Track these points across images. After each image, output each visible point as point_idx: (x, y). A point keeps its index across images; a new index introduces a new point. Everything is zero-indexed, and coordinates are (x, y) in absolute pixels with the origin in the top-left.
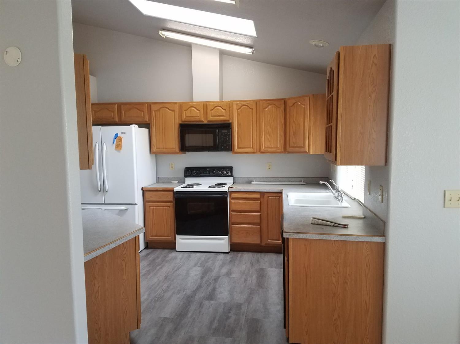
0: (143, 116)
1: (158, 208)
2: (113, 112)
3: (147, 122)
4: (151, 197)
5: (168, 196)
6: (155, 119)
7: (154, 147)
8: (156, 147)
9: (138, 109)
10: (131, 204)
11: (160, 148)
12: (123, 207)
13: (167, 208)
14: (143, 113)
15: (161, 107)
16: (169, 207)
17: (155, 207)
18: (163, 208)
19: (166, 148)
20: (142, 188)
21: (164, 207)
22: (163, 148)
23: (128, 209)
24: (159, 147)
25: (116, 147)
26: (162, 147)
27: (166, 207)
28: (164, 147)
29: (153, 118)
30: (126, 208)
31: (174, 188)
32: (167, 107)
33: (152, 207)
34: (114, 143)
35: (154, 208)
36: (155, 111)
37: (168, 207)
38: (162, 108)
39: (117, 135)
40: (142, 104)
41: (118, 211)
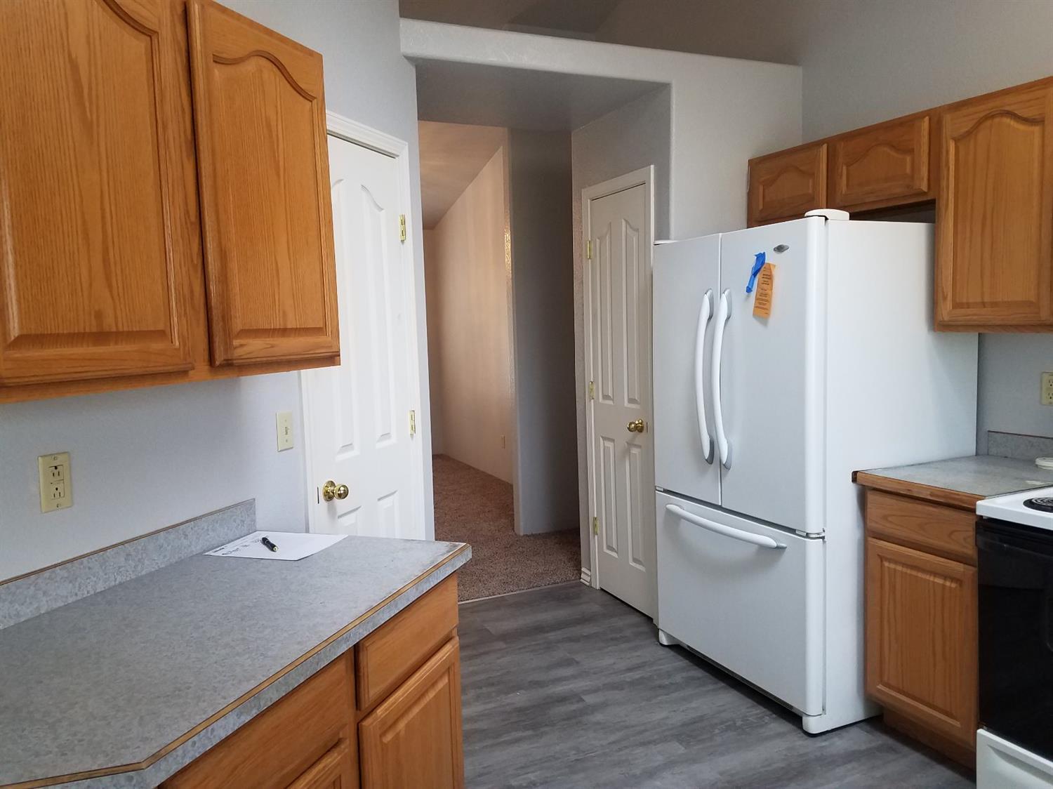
0: (908, 170)
1: (914, 573)
2: (812, 175)
3: (925, 193)
4: (885, 517)
5: (952, 533)
6: (957, 178)
7: (945, 298)
8: (953, 300)
9: (893, 147)
10: (792, 531)
11: (968, 305)
12: (767, 538)
13: (948, 584)
14: (908, 159)
15: (982, 115)
16: (959, 581)
17: (904, 565)
18: (934, 582)
19: (994, 304)
20: (855, 473)
21: (935, 574)
22: (984, 304)
23: (783, 548)
24: (965, 301)
25: (756, 307)
26: (979, 300)
27: (945, 577)
28: (987, 299)
29: (945, 173)
30: (774, 544)
31: (982, 498)
32: (1007, 108)
33: (890, 561)
34: (749, 290)
35: (899, 568)
36: (956, 140)
37: (953, 579)
38: (987, 117)
39: (761, 258)
40: (908, 123)
41: (754, 548)
